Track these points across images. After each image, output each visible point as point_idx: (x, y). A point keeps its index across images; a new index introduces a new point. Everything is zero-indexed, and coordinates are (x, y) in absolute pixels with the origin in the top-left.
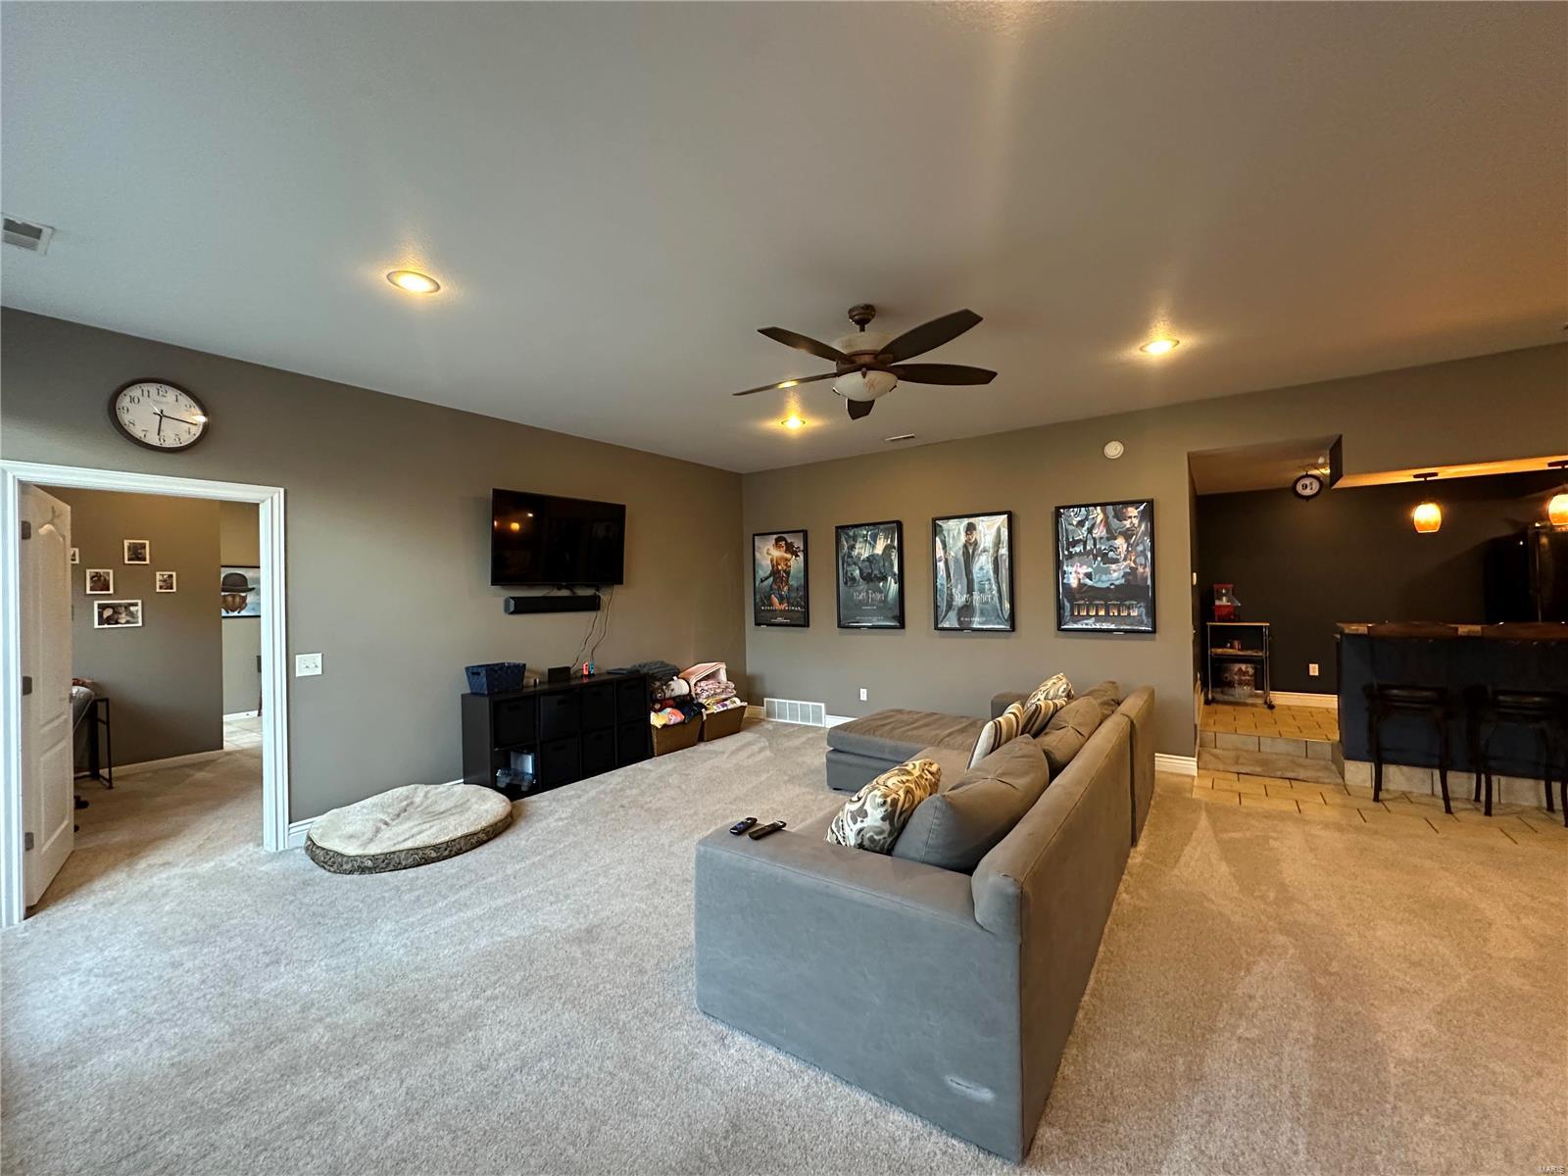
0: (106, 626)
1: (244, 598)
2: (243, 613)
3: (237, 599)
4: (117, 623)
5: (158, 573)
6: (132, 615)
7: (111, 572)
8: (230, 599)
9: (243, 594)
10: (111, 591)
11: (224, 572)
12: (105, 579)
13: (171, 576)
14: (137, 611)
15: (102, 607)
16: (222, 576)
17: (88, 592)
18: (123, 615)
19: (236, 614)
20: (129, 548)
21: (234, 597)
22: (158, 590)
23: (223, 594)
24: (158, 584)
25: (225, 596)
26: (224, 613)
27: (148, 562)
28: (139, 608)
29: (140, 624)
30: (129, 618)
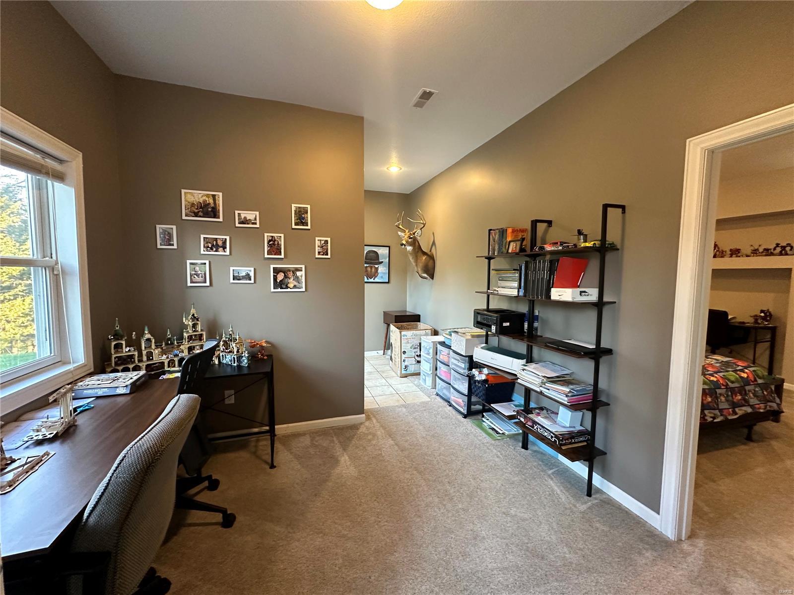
0: (279, 290)
1: (377, 269)
2: (377, 280)
3: (373, 270)
4: (287, 287)
5: (317, 239)
6: (297, 279)
7: (282, 235)
8: (369, 269)
9: (376, 266)
10: (282, 256)
11: (367, 249)
12: (278, 244)
13: (326, 242)
14: (301, 276)
15: (277, 271)
16: (365, 252)
17: (266, 256)
18: (291, 280)
19: (372, 280)
20: (295, 211)
21: (371, 268)
22: (317, 256)
23: (365, 265)
24: (317, 249)
25: (366, 267)
26: (366, 280)
27: (309, 227)
28: (303, 273)
29: (303, 290)
30: (296, 283)
